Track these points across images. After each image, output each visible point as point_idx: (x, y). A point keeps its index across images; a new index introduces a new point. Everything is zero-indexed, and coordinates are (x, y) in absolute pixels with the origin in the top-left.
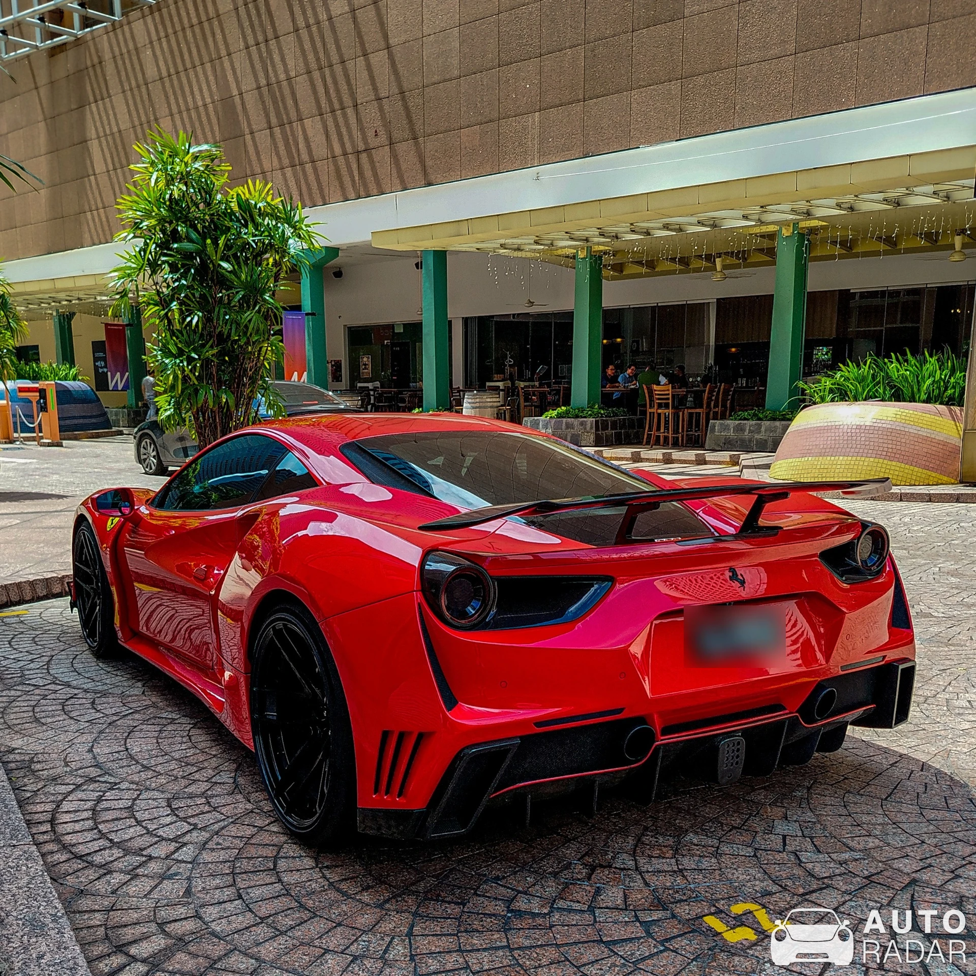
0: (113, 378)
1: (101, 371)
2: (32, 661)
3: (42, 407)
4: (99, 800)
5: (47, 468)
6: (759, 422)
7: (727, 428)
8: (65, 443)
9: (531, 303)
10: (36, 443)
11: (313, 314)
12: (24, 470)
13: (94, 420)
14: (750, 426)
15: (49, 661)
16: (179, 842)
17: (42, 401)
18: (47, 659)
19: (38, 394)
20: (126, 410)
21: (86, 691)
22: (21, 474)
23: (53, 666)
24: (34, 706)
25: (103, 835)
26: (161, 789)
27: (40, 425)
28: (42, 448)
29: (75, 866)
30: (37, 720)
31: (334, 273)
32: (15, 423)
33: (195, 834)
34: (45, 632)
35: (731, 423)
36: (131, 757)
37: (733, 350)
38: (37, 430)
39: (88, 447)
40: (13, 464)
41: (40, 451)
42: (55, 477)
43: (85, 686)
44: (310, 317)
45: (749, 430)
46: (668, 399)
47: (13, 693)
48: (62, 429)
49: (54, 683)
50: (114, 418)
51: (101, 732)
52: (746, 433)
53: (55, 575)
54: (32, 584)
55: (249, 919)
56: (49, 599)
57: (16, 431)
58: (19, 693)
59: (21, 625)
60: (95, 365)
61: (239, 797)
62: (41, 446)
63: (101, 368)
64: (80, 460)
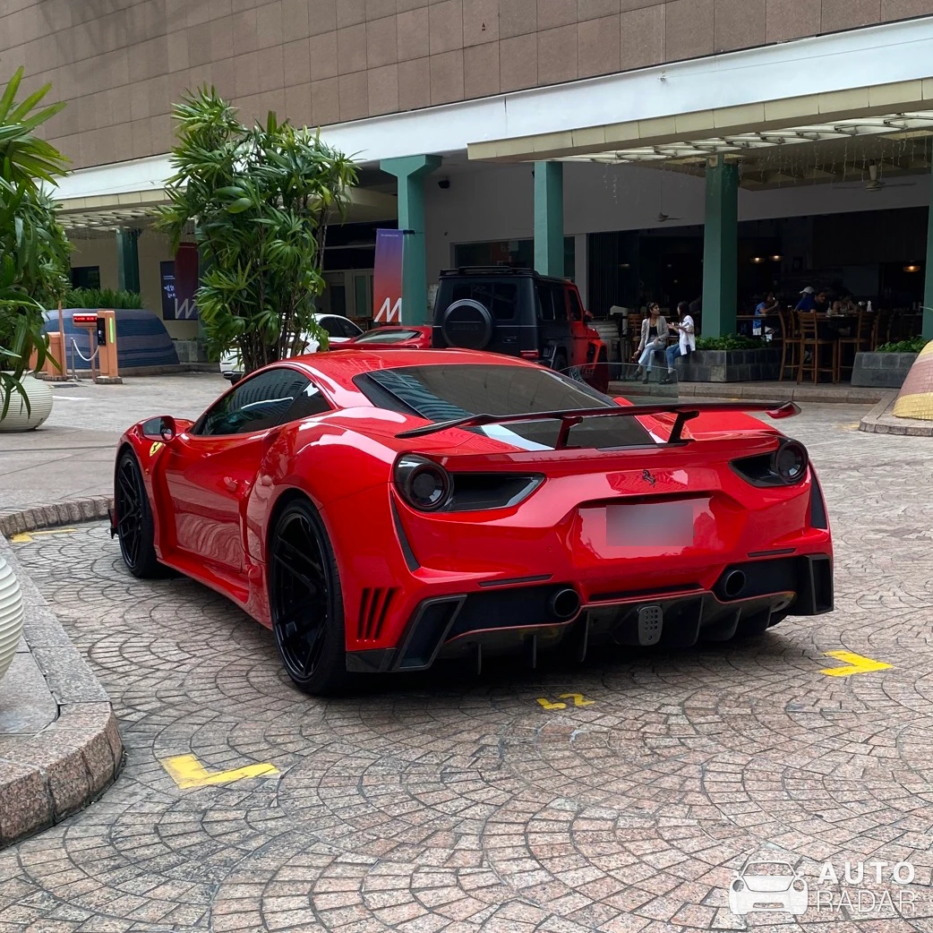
0: (180, 304)
1: (170, 296)
2: (78, 563)
3: (99, 339)
4: (125, 642)
5: (103, 407)
6: (912, 354)
7: (875, 361)
8: (124, 380)
9: (664, 218)
10: (91, 380)
11: (411, 232)
12: (77, 409)
13: (159, 354)
14: (902, 359)
15: (93, 564)
16: (181, 663)
17: (100, 332)
18: (91, 562)
19: (95, 324)
20: (196, 343)
21: (122, 583)
22: (74, 412)
23: (96, 566)
24: (78, 591)
25: (125, 659)
26: (173, 637)
27: (97, 359)
28: (98, 386)
29: (104, 673)
30: (81, 599)
31: (439, 183)
32: (69, 358)
33: (194, 659)
34: (91, 544)
35: (879, 355)
36: (153, 621)
37: (912, 268)
38: (93, 365)
39: (150, 384)
40: (67, 402)
41: (95, 389)
42: (111, 416)
43: (122, 580)
44: (408, 235)
45: (901, 363)
46: (813, 328)
47: (62, 583)
48: (121, 364)
49: (96, 577)
50: (182, 351)
51: (132, 607)
52: (897, 367)
53: (102, 498)
54: (81, 505)
55: (221, 696)
56: (95, 520)
57: (70, 367)
58: (66, 583)
59: (70, 539)
60: (163, 288)
61: (232, 642)
62: (97, 383)
63: (171, 293)
64: (139, 398)
